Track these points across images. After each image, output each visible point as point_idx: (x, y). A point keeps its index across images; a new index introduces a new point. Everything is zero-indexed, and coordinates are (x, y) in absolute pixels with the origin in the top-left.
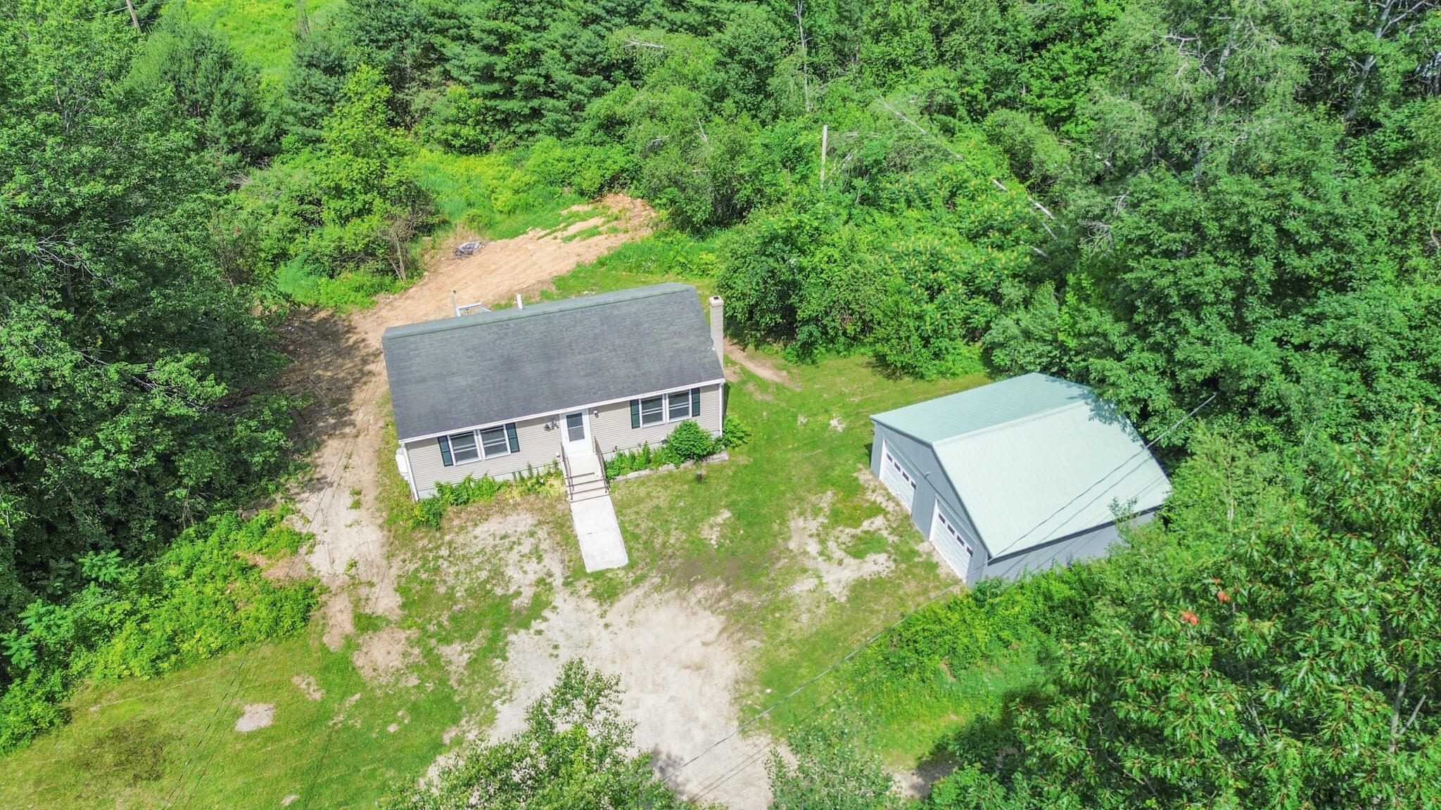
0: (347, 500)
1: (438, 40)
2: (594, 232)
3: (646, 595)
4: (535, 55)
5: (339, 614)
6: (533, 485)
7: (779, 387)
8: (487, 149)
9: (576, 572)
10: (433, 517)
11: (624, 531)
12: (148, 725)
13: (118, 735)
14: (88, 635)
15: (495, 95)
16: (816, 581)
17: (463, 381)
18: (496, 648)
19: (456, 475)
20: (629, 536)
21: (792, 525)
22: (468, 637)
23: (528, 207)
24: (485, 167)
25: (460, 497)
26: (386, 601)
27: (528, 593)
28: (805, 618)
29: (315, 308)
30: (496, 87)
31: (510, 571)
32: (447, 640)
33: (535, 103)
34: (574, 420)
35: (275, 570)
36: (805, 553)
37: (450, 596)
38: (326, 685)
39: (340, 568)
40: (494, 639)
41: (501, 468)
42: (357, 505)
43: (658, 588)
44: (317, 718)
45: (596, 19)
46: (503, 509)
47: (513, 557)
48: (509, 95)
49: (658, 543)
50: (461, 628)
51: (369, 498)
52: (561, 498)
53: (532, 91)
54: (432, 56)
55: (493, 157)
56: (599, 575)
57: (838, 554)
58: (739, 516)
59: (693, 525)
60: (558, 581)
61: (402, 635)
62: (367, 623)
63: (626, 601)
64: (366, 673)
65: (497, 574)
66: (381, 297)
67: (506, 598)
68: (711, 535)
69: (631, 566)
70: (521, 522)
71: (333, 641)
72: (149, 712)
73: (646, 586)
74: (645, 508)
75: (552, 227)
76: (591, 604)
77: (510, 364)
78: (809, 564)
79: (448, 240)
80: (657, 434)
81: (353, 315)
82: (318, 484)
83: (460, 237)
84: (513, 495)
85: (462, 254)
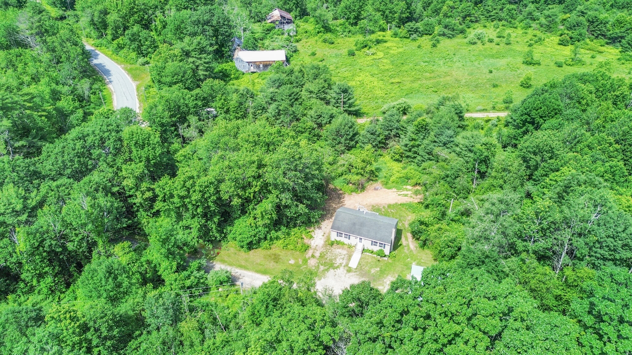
0: (323, 234)
1: (400, 132)
2: (406, 195)
3: (355, 275)
4: (419, 145)
5: (310, 253)
6: (350, 247)
7: (412, 251)
8: (401, 161)
9: (347, 265)
10: (332, 244)
11: (359, 263)
12: (279, 255)
13: (275, 255)
14: (277, 238)
15: (406, 151)
16: (383, 288)
17: (345, 224)
18: (327, 270)
19: (339, 239)
20: (359, 264)
21: (388, 277)
22: (325, 266)
23: (397, 183)
24: (396, 166)
25: (338, 243)
26: (317, 254)
27: (338, 264)
29: (341, 190)
30: (407, 149)
31: (337, 259)
32: (322, 265)
33: (416, 155)
34: (361, 239)
35: (306, 241)
37: (326, 259)
38: (303, 262)
39: (315, 245)
40: (328, 269)
41: (346, 241)
42: (323, 236)
43: (357, 275)
44: (299, 266)
45: (435, 142)
46: (343, 248)
47: (339, 257)
48: (410, 151)
49: (363, 267)
50: (325, 264)
51: (325, 235)
52: (353, 252)
53: (415, 153)
54: (397, 135)
55: (400, 165)
56: (350, 267)
58: (380, 270)
59: (371, 268)
60: (343, 265)
61: (317, 261)
62: (313, 256)
63: (351, 274)
64: (309, 264)
65: (335, 259)
66: (353, 193)
67: (334, 263)
68: (373, 271)
69: (356, 269)
70: (345, 252)
71: (307, 256)
72: (280, 253)
73: (356, 273)
74: (366, 261)
75: (399, 189)
76: (345, 271)
77: (354, 224)
78: (385, 285)
79: (375, 185)
80: (376, 248)
81: (346, 196)
82: (320, 228)
83: (378, 185)
84: (346, 247)
85: (376, 189)
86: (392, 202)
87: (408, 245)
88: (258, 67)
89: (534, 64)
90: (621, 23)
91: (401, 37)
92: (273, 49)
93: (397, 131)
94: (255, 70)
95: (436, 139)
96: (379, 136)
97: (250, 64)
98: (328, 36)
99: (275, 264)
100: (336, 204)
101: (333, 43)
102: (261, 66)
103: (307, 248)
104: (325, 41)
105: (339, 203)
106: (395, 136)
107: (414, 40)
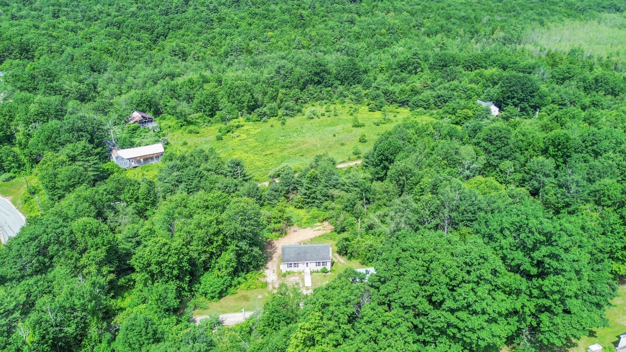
0: (272, 271)
1: (297, 186)
2: (320, 230)
4: (315, 192)
5: (270, 287)
6: (300, 273)
7: (343, 264)
8: (303, 208)
9: (304, 286)
10: (284, 276)
12: (247, 295)
13: (243, 296)
14: (239, 283)
15: (306, 198)
17: (292, 256)
19: (289, 269)
20: (312, 282)
23: (309, 223)
24: (302, 212)
25: (289, 273)
26: (277, 286)
29: (268, 238)
30: (306, 197)
33: (314, 200)
34: (307, 264)
35: (262, 280)
39: (271, 281)
41: (295, 269)
45: (327, 186)
46: (295, 276)
47: (295, 283)
48: (309, 198)
49: (316, 283)
51: (275, 272)
52: (304, 276)
53: (313, 198)
54: (295, 189)
55: (304, 210)
56: (307, 287)
60: (301, 287)
62: (274, 288)
66: (280, 238)
69: (312, 286)
70: (297, 278)
71: (270, 290)
74: (315, 279)
75: (312, 227)
76: (305, 290)
77: (299, 254)
79: (293, 228)
80: (320, 268)
81: (275, 241)
82: (267, 268)
83: (295, 228)
84: (297, 274)
85: (295, 231)
86: (313, 236)
87: (339, 261)
88: (139, 162)
89: (361, 126)
90: (404, 91)
91: (254, 121)
92: (147, 145)
93: (294, 185)
94: (136, 165)
95: (327, 184)
96: (281, 192)
97: (131, 160)
98: (191, 127)
99: (247, 302)
100: (270, 249)
101: (198, 133)
102: (142, 160)
103: (266, 284)
104: (191, 132)
105: (272, 248)
106: (293, 190)
107: (265, 121)
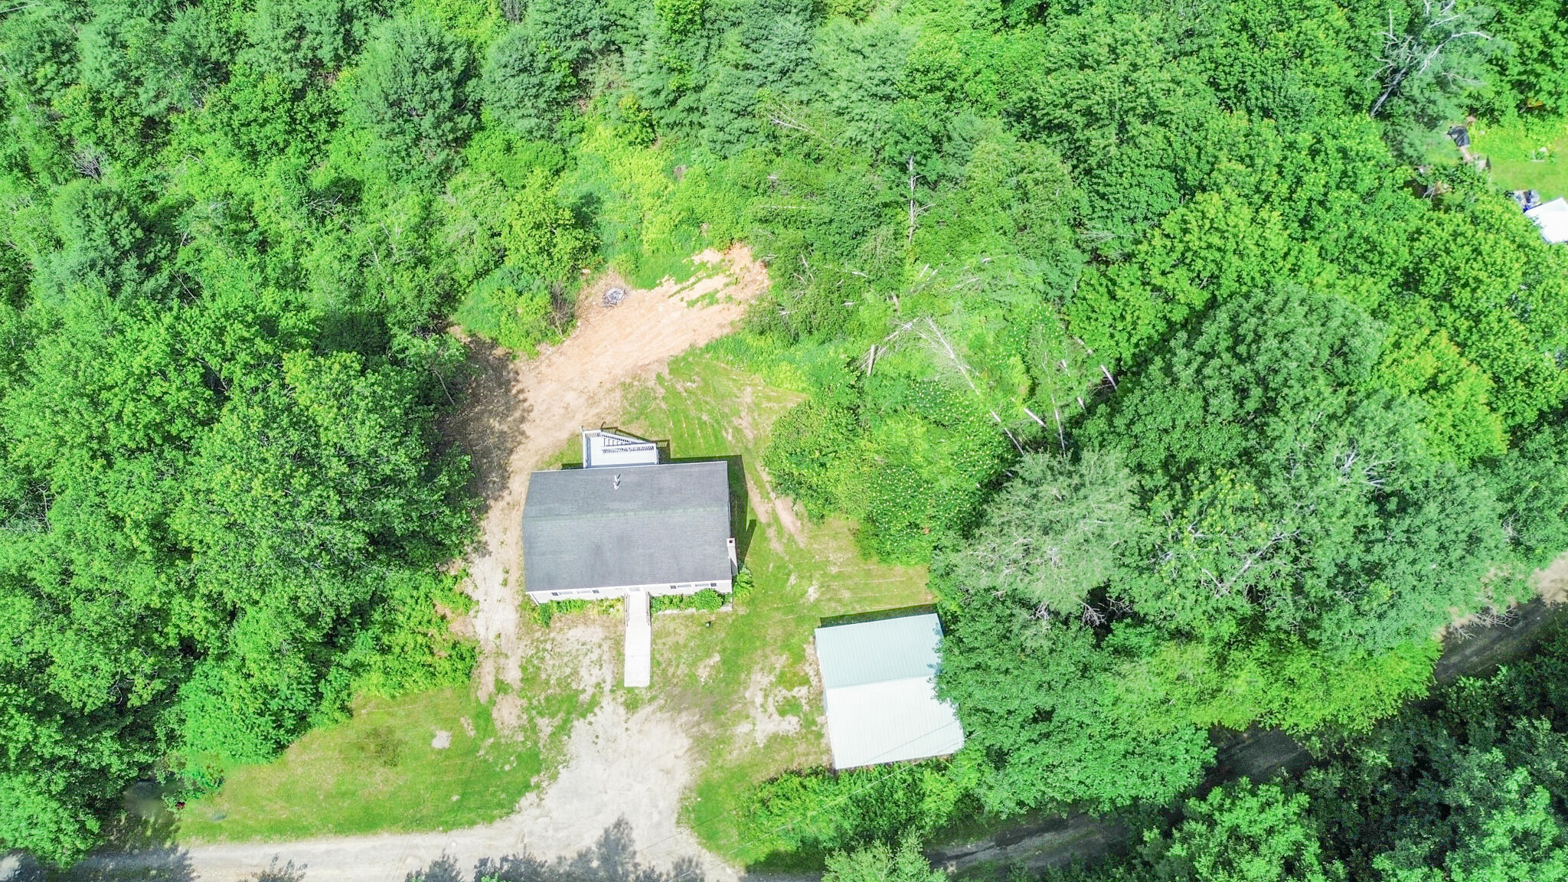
0: (500, 576)
3: (654, 712)
5: (486, 675)
6: (607, 607)
7: (791, 537)
9: (619, 683)
10: (545, 616)
11: (653, 658)
12: (390, 731)
13: (375, 733)
16: (751, 726)
18: (564, 728)
20: (655, 663)
21: (753, 677)
22: (553, 716)
23: (669, 247)
25: (564, 607)
26: (513, 675)
27: (590, 691)
28: (735, 752)
31: (583, 672)
32: (541, 714)
35: (456, 626)
36: (753, 702)
37: (547, 682)
38: (477, 728)
39: (492, 636)
40: (566, 721)
42: (505, 583)
43: (661, 708)
44: (471, 750)
46: (586, 621)
47: (586, 661)
49: (671, 670)
50: (549, 708)
51: (513, 579)
52: (623, 622)
54: (611, 47)
55: (655, 158)
56: (630, 690)
57: (771, 709)
58: (724, 662)
59: (694, 664)
60: (607, 687)
61: (519, 702)
62: (501, 687)
63: (641, 714)
64: (498, 725)
65: (575, 672)
66: (544, 348)
67: (577, 692)
68: (703, 673)
69: (651, 687)
70: (594, 634)
71: (483, 695)
72: (391, 722)
73: (655, 705)
74: (670, 641)
76: (622, 710)
78: (752, 712)
79: (600, 282)
80: (689, 591)
81: (519, 364)
82: (482, 549)
83: (610, 280)
84: (593, 613)
85: (610, 302)
86: (677, 345)
87: (776, 519)
93: (607, 36)
96: (547, 70)
99: (387, 771)
100: (503, 417)
103: (465, 656)
105: (509, 409)
106: (605, 51)
